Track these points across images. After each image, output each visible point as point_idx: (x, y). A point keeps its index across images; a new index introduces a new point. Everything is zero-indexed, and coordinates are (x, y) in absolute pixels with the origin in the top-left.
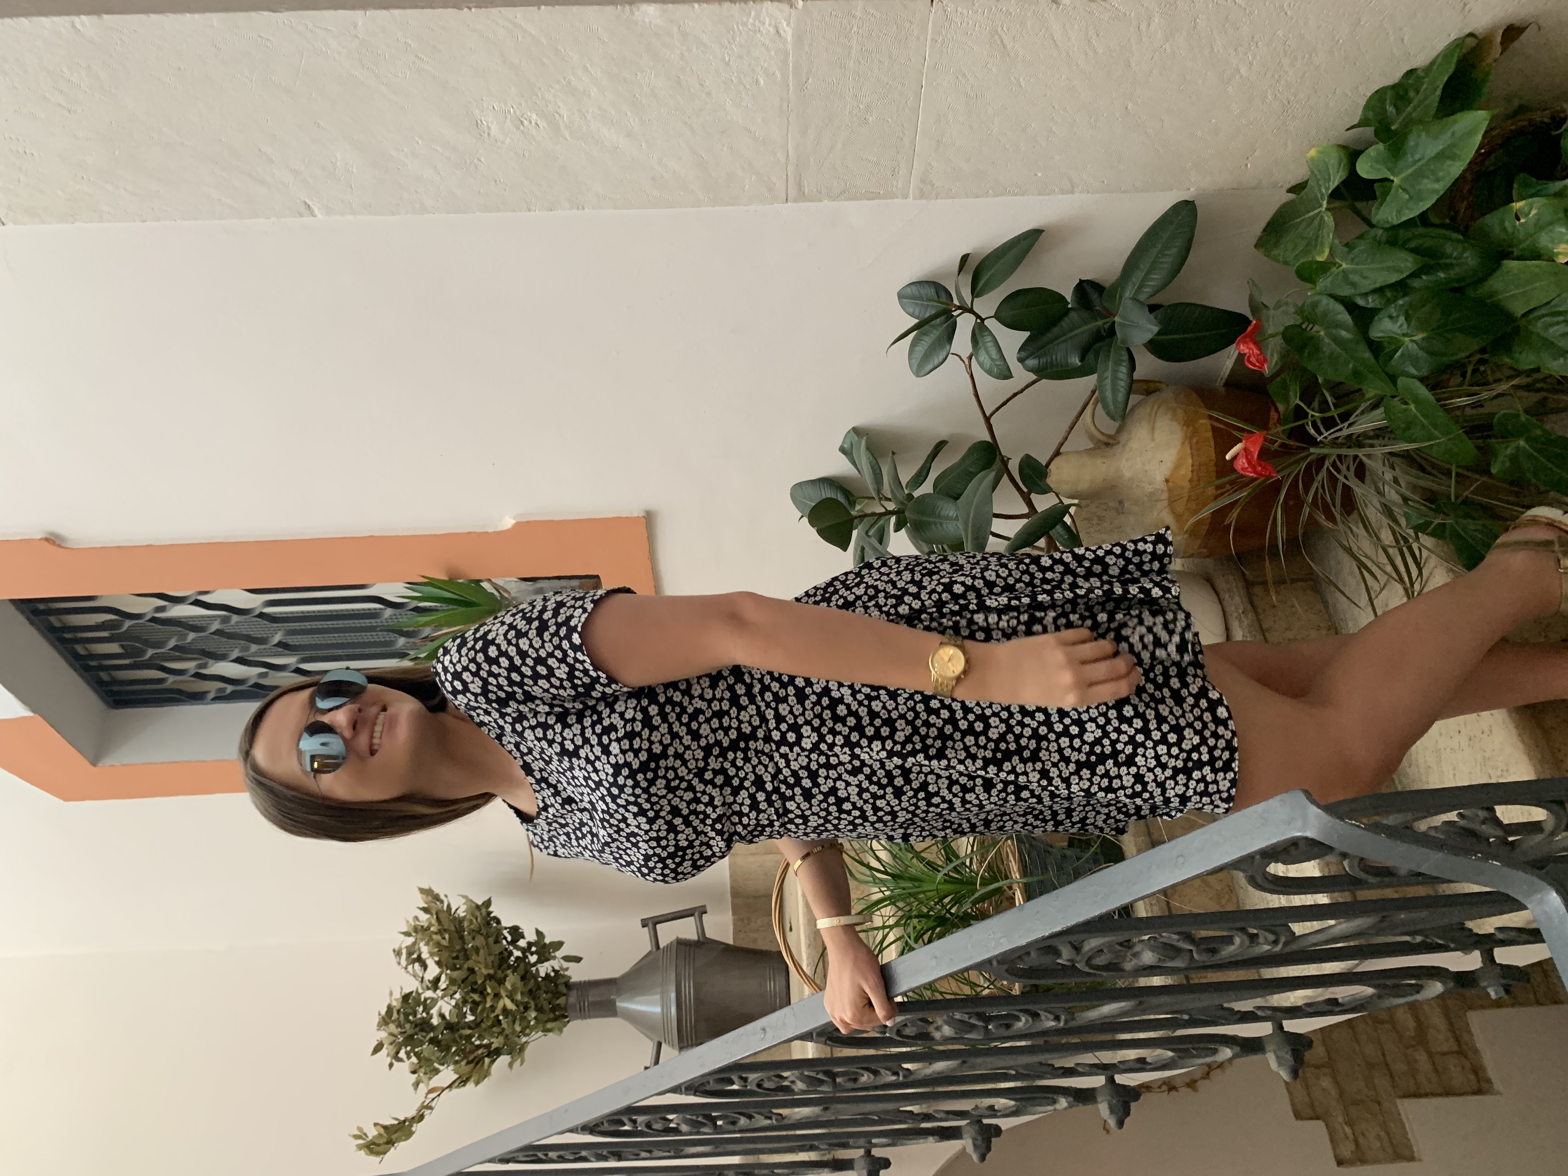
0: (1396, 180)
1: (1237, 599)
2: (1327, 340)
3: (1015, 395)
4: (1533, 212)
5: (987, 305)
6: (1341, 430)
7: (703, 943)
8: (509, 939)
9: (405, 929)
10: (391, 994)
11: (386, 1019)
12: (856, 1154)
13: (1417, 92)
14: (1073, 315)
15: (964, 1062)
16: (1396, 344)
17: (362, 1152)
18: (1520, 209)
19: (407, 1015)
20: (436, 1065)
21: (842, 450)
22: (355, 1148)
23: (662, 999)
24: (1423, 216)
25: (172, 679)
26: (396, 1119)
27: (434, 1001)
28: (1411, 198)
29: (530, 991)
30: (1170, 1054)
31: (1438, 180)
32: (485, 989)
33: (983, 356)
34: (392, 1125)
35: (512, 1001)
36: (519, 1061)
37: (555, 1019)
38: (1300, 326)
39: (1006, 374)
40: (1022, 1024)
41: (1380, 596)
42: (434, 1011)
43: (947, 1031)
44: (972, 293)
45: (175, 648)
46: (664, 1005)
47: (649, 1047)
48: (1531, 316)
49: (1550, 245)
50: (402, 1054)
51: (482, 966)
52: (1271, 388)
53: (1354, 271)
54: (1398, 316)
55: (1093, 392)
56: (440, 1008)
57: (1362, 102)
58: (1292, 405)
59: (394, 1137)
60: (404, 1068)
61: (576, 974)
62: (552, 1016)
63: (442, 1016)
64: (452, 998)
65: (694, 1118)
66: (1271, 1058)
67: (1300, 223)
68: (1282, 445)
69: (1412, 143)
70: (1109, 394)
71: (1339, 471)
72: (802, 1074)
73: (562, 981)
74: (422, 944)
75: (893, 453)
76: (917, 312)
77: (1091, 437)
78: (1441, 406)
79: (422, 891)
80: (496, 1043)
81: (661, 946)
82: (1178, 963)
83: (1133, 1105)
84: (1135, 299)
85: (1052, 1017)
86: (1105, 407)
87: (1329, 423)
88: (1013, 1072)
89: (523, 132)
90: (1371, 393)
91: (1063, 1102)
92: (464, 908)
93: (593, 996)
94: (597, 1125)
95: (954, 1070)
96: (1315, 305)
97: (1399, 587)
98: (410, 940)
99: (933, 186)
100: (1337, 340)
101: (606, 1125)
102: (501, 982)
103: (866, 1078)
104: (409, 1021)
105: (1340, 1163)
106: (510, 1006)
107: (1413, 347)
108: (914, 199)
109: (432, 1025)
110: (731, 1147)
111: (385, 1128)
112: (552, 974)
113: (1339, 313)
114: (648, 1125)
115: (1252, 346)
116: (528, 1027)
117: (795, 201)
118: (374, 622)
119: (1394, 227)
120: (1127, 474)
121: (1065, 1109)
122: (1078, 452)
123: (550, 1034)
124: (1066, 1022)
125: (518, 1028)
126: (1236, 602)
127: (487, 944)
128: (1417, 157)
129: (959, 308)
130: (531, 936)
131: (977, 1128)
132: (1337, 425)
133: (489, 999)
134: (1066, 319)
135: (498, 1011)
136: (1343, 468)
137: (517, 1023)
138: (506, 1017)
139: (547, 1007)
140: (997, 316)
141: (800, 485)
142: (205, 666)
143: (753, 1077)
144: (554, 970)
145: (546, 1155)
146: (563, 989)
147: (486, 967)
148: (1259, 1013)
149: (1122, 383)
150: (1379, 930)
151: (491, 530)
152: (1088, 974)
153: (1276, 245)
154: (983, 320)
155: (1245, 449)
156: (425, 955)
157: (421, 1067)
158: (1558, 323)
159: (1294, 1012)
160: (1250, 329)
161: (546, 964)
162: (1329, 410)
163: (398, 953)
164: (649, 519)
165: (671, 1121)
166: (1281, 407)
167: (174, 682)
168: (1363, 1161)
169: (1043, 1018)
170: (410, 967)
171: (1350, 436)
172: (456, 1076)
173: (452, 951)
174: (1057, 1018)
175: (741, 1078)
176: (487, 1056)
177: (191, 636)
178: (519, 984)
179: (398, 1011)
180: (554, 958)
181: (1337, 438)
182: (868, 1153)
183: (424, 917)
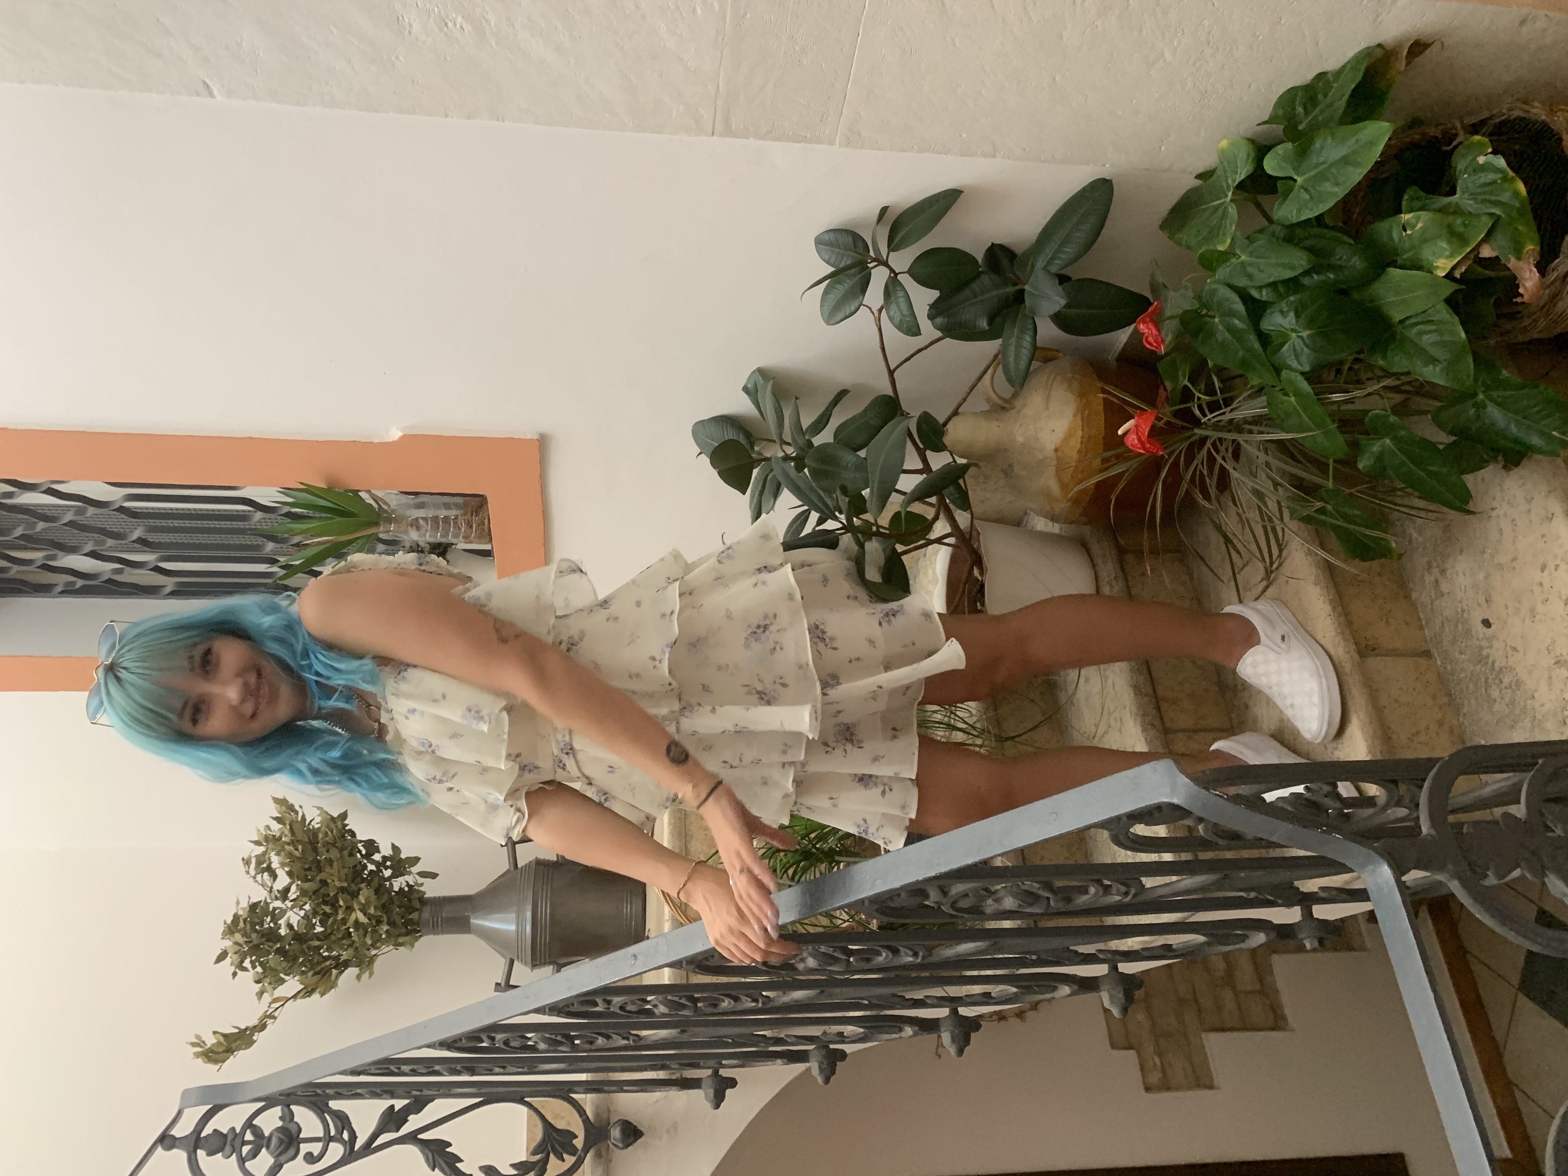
0: (1300, 180)
1: (1110, 565)
2: (1220, 327)
3: (919, 351)
4: (1419, 225)
5: (902, 260)
6: (1224, 413)
7: (562, 865)
8: (364, 852)
9: (256, 839)
10: (238, 903)
11: (231, 929)
12: (704, 1073)
13: (1326, 95)
14: (986, 279)
15: (822, 992)
16: (1284, 338)
17: (200, 1060)
18: (1408, 221)
19: (253, 925)
20: (282, 975)
21: (746, 389)
22: (192, 1056)
23: (518, 919)
24: (1319, 219)
25: (15, 568)
26: (237, 1028)
27: (283, 912)
28: (1311, 197)
29: (384, 906)
30: (1014, 990)
31: (1337, 184)
32: (338, 901)
33: (894, 308)
34: (233, 1034)
35: (365, 914)
36: (367, 973)
37: (407, 934)
38: (1196, 311)
39: (913, 330)
40: (883, 958)
41: (1242, 573)
42: (282, 922)
43: (811, 962)
44: (889, 246)
45: (22, 537)
46: (519, 923)
47: (501, 964)
48: (1408, 323)
49: (1431, 258)
50: (247, 963)
51: (336, 879)
52: (1161, 367)
53: (1252, 264)
54: (1288, 312)
55: (996, 356)
56: (289, 919)
57: (1274, 99)
58: (1180, 387)
59: (234, 1045)
60: (247, 978)
61: (431, 889)
62: (404, 930)
63: (290, 926)
64: (301, 909)
65: (553, 1037)
66: (1105, 997)
67: (1206, 209)
68: (1168, 423)
69: (1318, 145)
70: (1011, 359)
71: (1218, 452)
72: (665, 998)
73: (416, 896)
74: (273, 854)
75: (797, 398)
76: (832, 260)
77: (988, 400)
78: (1319, 399)
79: (277, 801)
80: (345, 955)
81: (519, 866)
82: (1036, 910)
83: (973, 1035)
84: (1045, 269)
85: (911, 953)
86: (1006, 371)
87: (1214, 407)
88: (866, 1002)
89: (446, 34)
90: (1255, 381)
91: (908, 1031)
92: (318, 819)
93: (448, 911)
94: (455, 1041)
95: (809, 999)
96: (1214, 292)
97: (1260, 565)
98: (261, 850)
99: (860, 135)
100: (1230, 329)
101: (464, 1041)
102: (355, 895)
103: (726, 1004)
104: (256, 931)
105: (1148, 1089)
106: (362, 919)
107: (1299, 343)
108: (840, 146)
109: (280, 935)
110: (585, 1065)
111: (225, 1036)
112: (406, 889)
113: (1234, 303)
114: (506, 1043)
115: (1151, 326)
116: (380, 940)
117: (721, 135)
118: (241, 525)
119: (1293, 225)
120: (1020, 439)
121: (910, 1037)
122: (975, 414)
123: (401, 948)
124: (923, 958)
125: (369, 941)
126: (1109, 569)
127: (341, 857)
128: (1321, 160)
129: (874, 260)
130: (386, 851)
131: (824, 1052)
132: (1221, 408)
133: (340, 912)
134: (977, 281)
135: (351, 922)
136: (1222, 449)
137: (368, 936)
138: (357, 929)
139: (400, 921)
140: (911, 272)
141: (702, 422)
142: (53, 558)
143: (617, 1000)
144: (408, 885)
145: (399, 1068)
146: (417, 904)
147: (339, 880)
148: (1101, 956)
149: (1025, 352)
150: (1219, 885)
151: (376, 441)
152: (951, 916)
153: (1180, 229)
154: (896, 274)
155: (1137, 426)
156: (274, 866)
157: (265, 977)
158: (1430, 332)
159: (1130, 956)
160: (1150, 309)
161: (401, 879)
162: (1215, 394)
163: (247, 862)
164: (542, 443)
165: (530, 1039)
166: (1169, 385)
167: (18, 572)
168: (1168, 1089)
169: (903, 954)
170: (259, 877)
171: (1231, 421)
172: (302, 987)
173: (305, 863)
174: (916, 954)
175: (605, 1000)
176: (335, 968)
177: (41, 525)
178: (373, 897)
179: (245, 921)
180: (410, 873)
181: (1220, 421)
182: (716, 1073)
183: (276, 827)
